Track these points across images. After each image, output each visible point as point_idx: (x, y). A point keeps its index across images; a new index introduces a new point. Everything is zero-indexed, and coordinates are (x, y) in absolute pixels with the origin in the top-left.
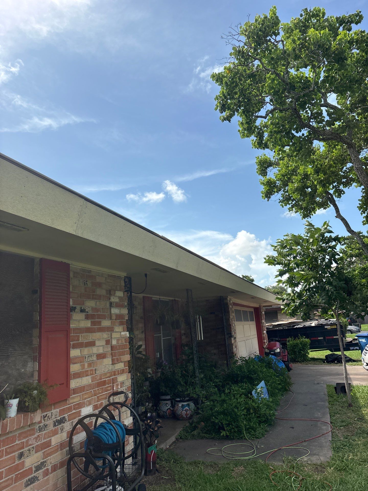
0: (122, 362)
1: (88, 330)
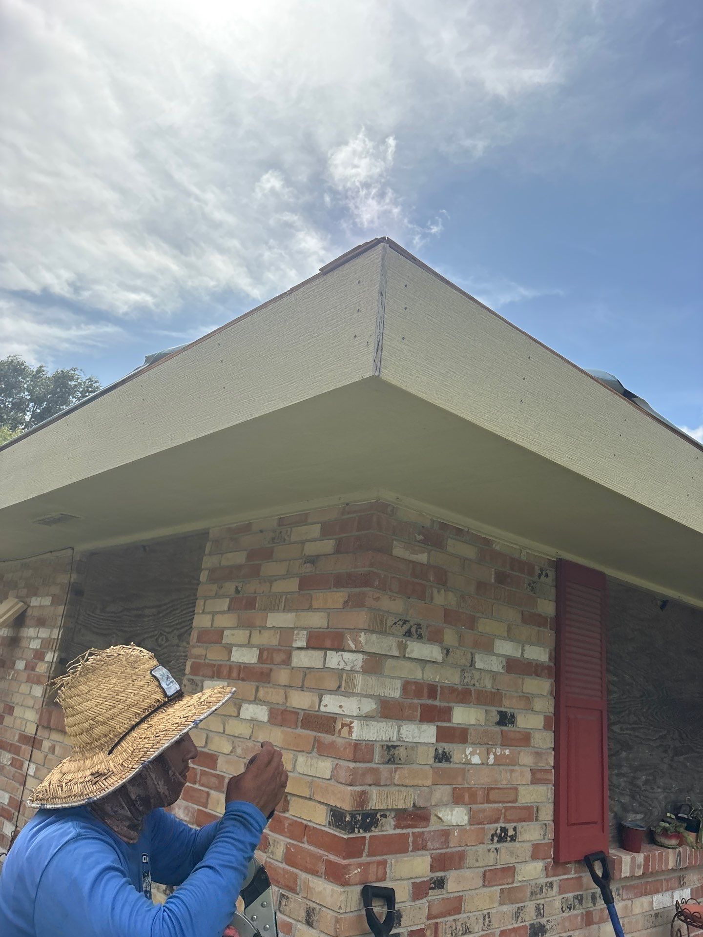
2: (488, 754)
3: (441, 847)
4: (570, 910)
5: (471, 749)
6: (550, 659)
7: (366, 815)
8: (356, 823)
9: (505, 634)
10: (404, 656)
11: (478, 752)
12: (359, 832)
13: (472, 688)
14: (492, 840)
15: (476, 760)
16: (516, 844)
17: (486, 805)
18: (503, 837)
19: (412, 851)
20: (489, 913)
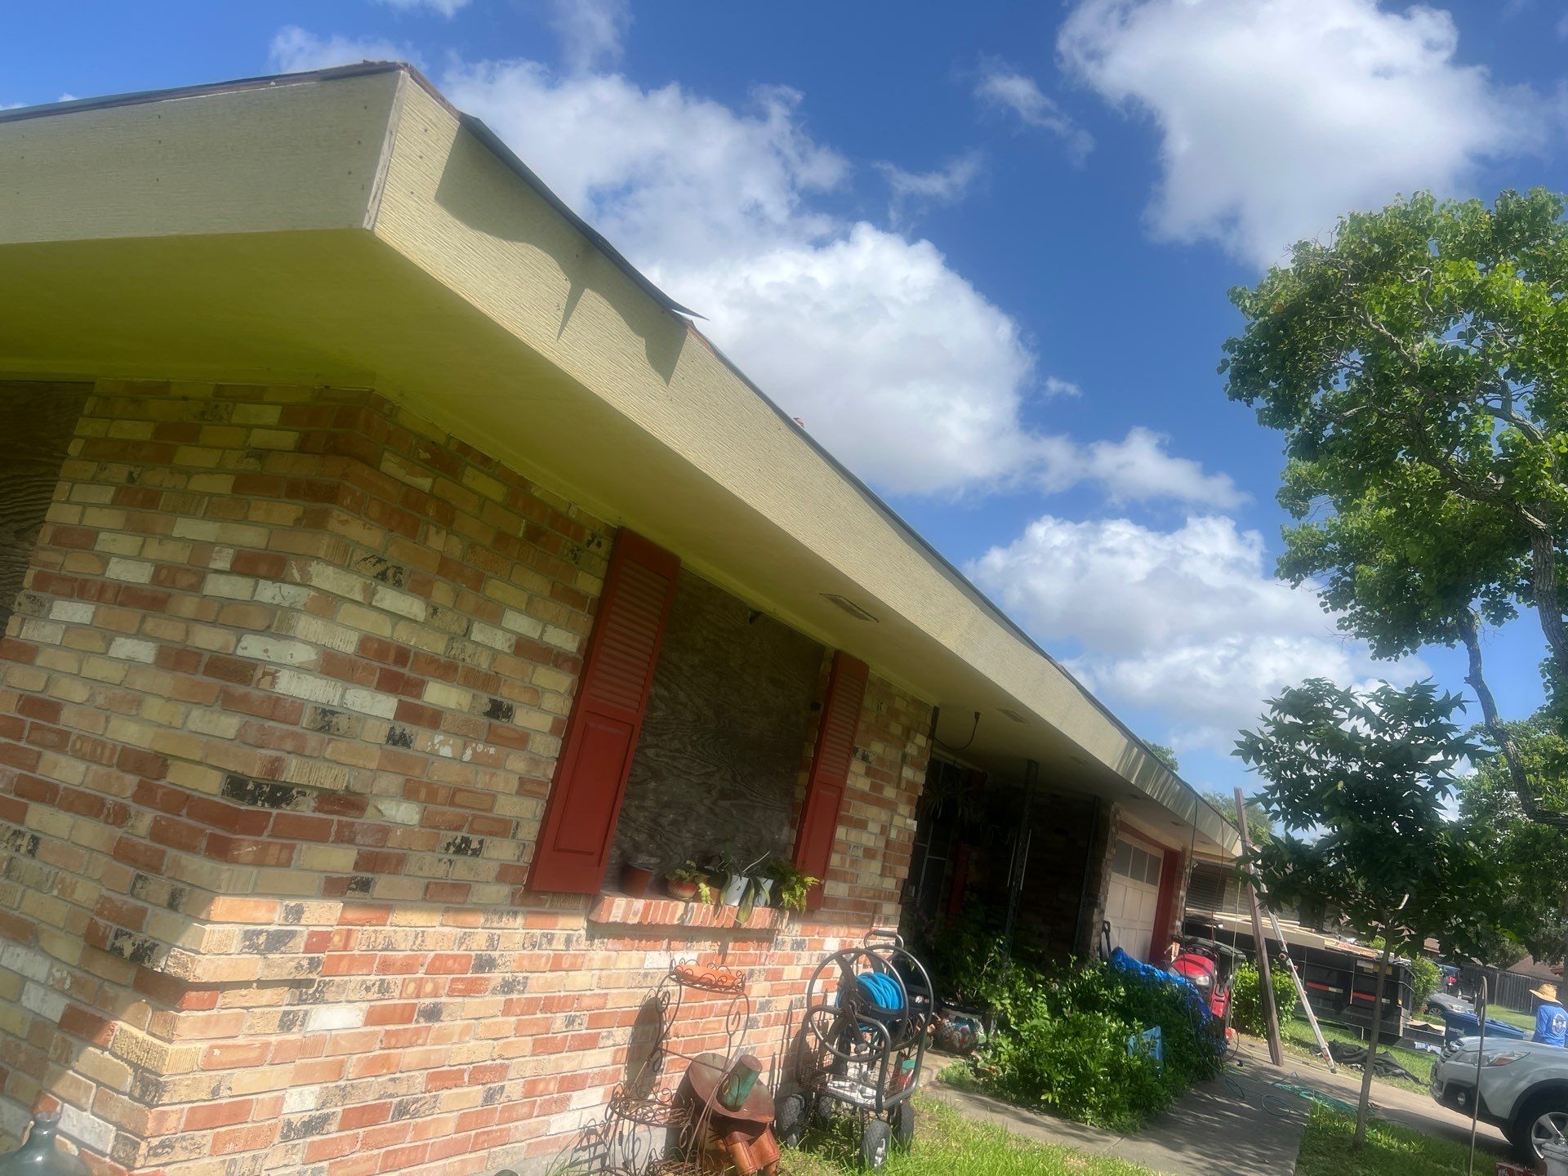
2: (465, 747)
3: (374, 844)
4: (534, 947)
5: (441, 738)
6: (579, 650)
7: (275, 788)
8: (260, 795)
9: (523, 607)
10: (370, 603)
11: (451, 742)
12: (263, 805)
13: (460, 664)
14: (447, 849)
15: (446, 751)
16: (479, 860)
17: (446, 808)
18: (462, 848)
19: (333, 842)
20: (423, 932)
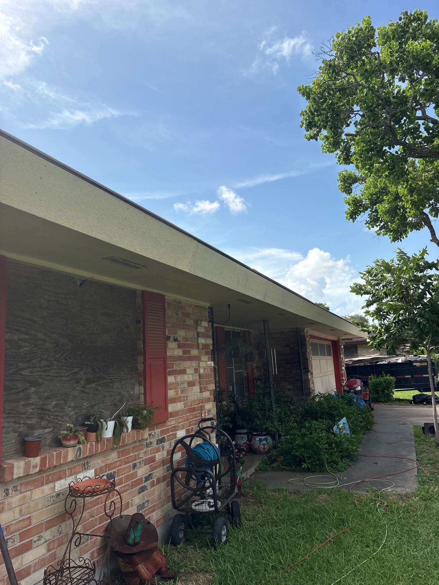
0: (208, 391)
1: (180, 358)
